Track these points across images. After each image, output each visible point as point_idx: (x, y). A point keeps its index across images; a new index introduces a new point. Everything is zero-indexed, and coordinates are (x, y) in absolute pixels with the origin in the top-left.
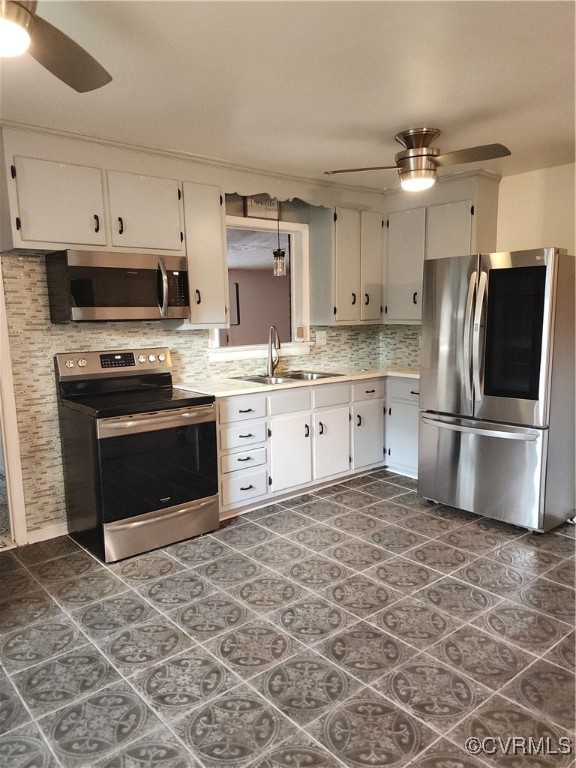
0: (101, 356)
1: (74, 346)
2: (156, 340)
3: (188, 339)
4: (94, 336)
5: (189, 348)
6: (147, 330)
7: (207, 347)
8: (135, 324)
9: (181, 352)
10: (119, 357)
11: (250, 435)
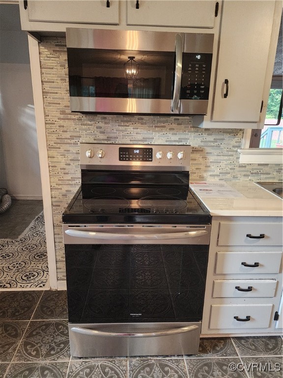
0: (120, 149)
1: (102, 137)
2: (183, 136)
3: (218, 137)
4: (121, 128)
5: (218, 146)
6: (174, 126)
7: (239, 147)
8: (163, 119)
9: (208, 150)
10: (138, 151)
11: (256, 265)
